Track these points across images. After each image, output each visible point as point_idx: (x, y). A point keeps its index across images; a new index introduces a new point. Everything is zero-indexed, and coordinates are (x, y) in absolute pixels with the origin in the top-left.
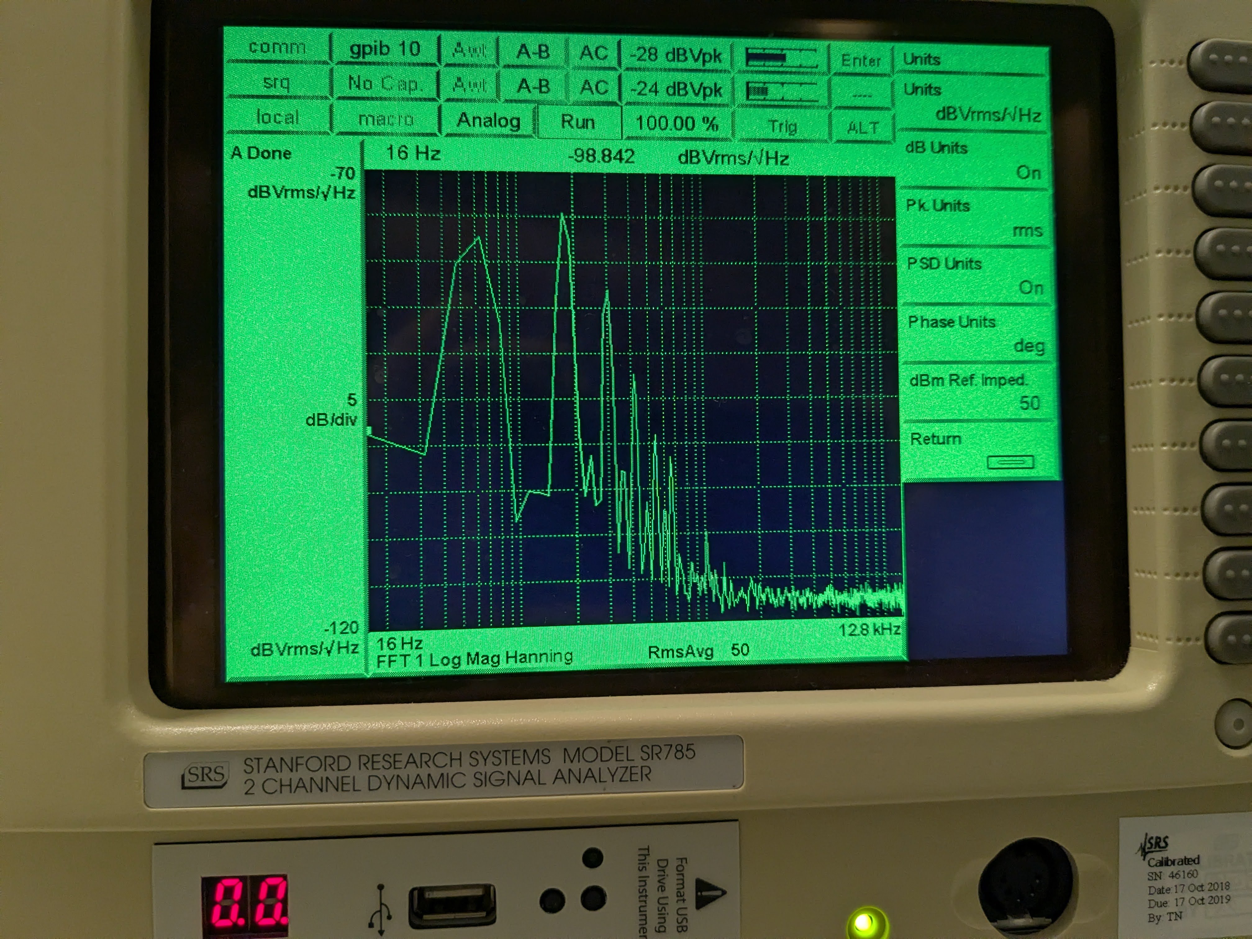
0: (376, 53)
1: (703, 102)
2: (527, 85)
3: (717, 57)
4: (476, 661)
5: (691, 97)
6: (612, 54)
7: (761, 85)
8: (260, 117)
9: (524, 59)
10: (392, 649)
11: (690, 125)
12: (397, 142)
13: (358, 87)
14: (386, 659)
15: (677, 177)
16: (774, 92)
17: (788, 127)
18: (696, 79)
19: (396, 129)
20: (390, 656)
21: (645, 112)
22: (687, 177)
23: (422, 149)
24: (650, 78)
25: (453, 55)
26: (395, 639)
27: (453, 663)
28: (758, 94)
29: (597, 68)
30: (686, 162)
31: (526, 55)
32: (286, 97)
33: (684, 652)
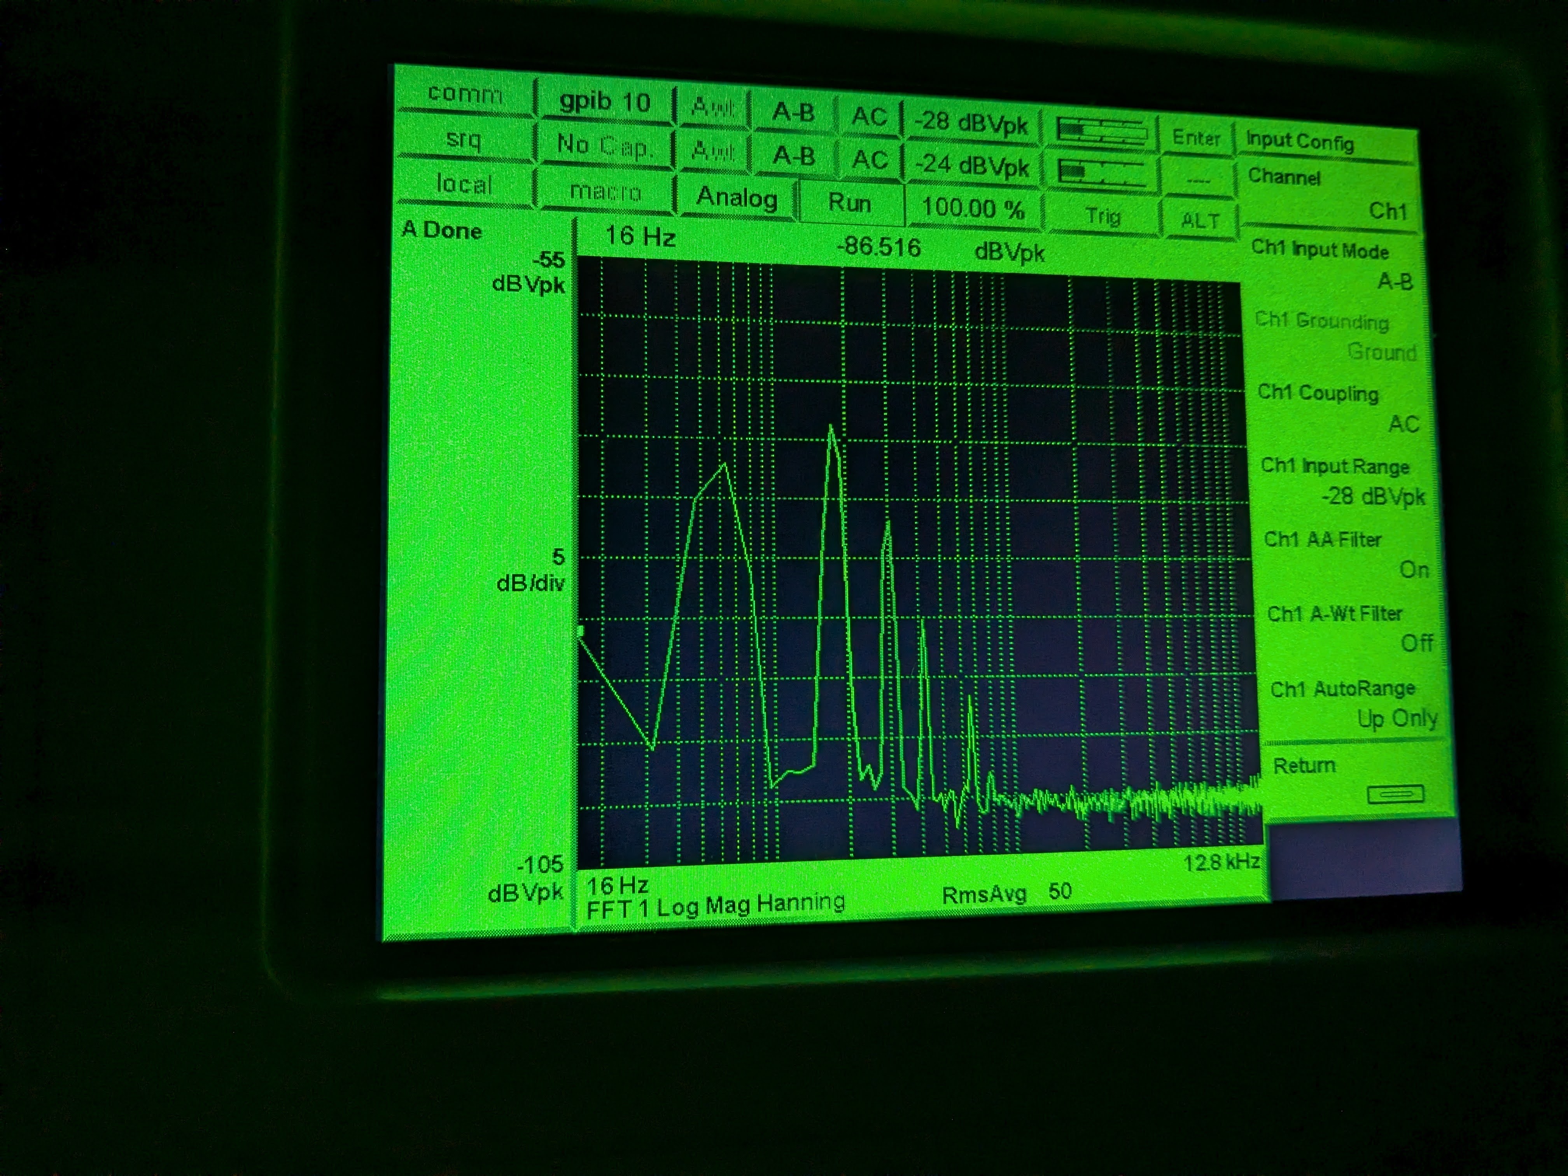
0: (593, 106)
1: (1005, 183)
2: (786, 154)
3: (1022, 127)
4: (718, 909)
5: (990, 176)
6: (893, 117)
7: (1077, 164)
8: (441, 184)
9: (781, 122)
10: (609, 893)
11: (989, 211)
12: (620, 222)
13: (570, 148)
14: (600, 907)
15: (974, 275)
16: (1093, 173)
17: (1110, 217)
18: (998, 154)
19: (618, 204)
20: (605, 903)
21: (935, 192)
22: (987, 276)
23: (652, 231)
24: (940, 150)
25: (693, 112)
26: (611, 879)
27: (689, 911)
28: (1073, 175)
29: (872, 136)
30: (985, 257)
31: (784, 116)
32: (475, 159)
33: (989, 896)
